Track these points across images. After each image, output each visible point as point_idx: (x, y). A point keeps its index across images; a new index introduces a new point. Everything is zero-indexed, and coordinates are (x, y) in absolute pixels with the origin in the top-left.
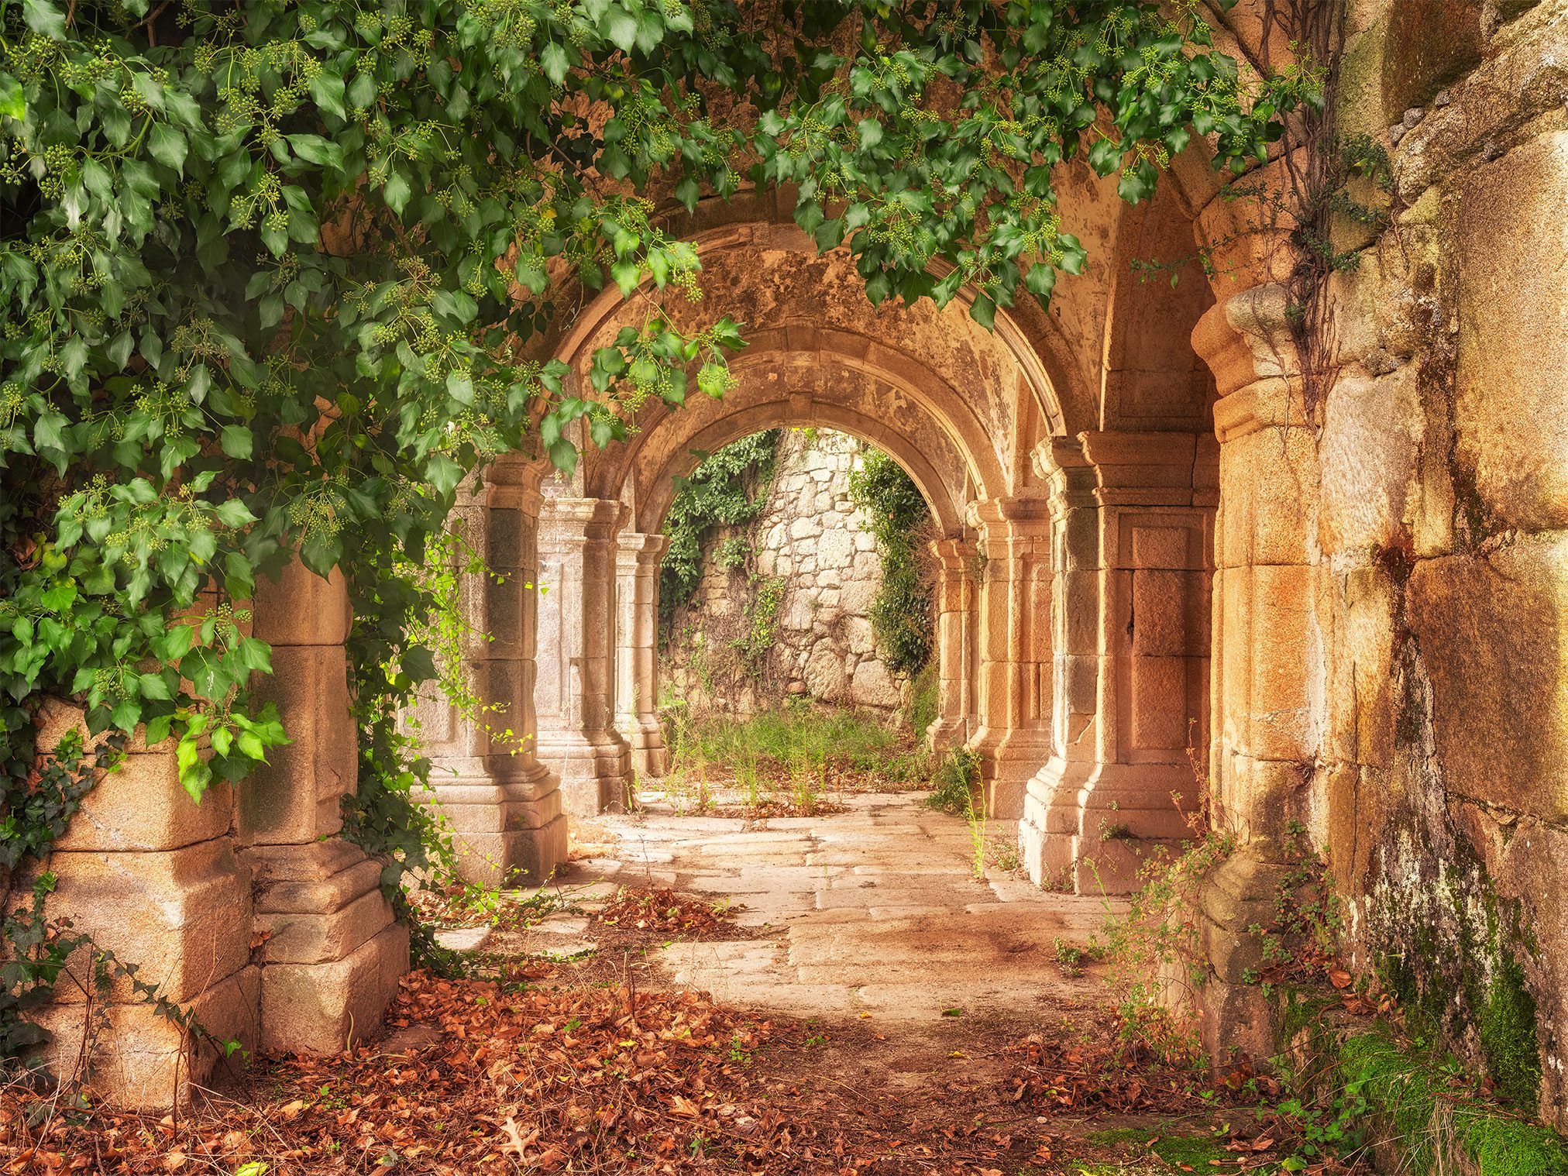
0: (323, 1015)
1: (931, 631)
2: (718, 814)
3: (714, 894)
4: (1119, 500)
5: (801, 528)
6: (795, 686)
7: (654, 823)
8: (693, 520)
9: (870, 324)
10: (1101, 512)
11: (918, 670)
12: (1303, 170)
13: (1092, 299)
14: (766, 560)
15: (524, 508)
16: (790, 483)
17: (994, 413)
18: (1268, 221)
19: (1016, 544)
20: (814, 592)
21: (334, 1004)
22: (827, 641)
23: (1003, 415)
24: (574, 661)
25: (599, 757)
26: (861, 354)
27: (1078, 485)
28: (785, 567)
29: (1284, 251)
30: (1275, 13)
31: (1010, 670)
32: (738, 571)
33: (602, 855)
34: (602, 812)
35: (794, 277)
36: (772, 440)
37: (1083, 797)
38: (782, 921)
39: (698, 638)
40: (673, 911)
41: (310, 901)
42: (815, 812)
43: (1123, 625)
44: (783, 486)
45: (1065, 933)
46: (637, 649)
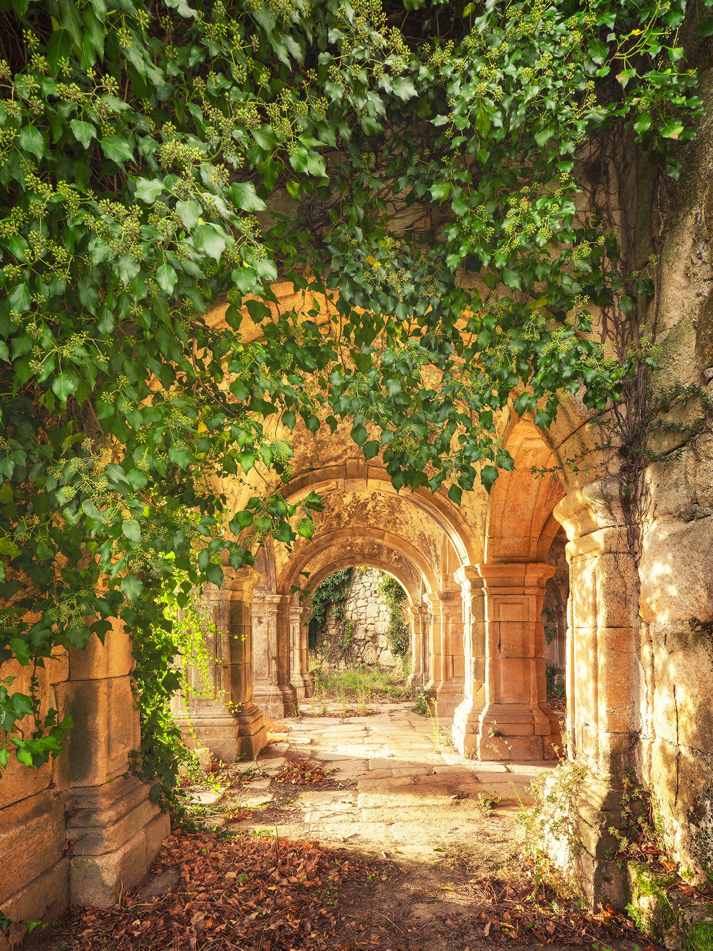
0: (104, 885)
1: (408, 640)
2: (331, 716)
3: (327, 761)
4: (494, 592)
5: (360, 603)
6: (359, 660)
7: (307, 721)
8: (322, 601)
9: (385, 526)
10: (486, 598)
11: (404, 654)
12: (624, 415)
13: (481, 508)
14: (348, 615)
15: (244, 600)
16: (356, 587)
17: (434, 559)
18: (606, 443)
19: (443, 609)
20: (365, 626)
21: (110, 878)
22: (371, 643)
23: (437, 559)
24: (274, 658)
25: (284, 694)
26: (382, 537)
27: (476, 585)
28: (355, 617)
29: (615, 459)
30: (607, 332)
31: (442, 658)
32: (338, 619)
33: (281, 741)
34: (285, 717)
35: (356, 508)
36: (350, 572)
37: (481, 718)
38: (355, 777)
39: (325, 642)
40: (308, 774)
41: (97, 821)
42: (369, 714)
43: (497, 645)
44: (354, 588)
45: (480, 786)
46: (301, 650)
